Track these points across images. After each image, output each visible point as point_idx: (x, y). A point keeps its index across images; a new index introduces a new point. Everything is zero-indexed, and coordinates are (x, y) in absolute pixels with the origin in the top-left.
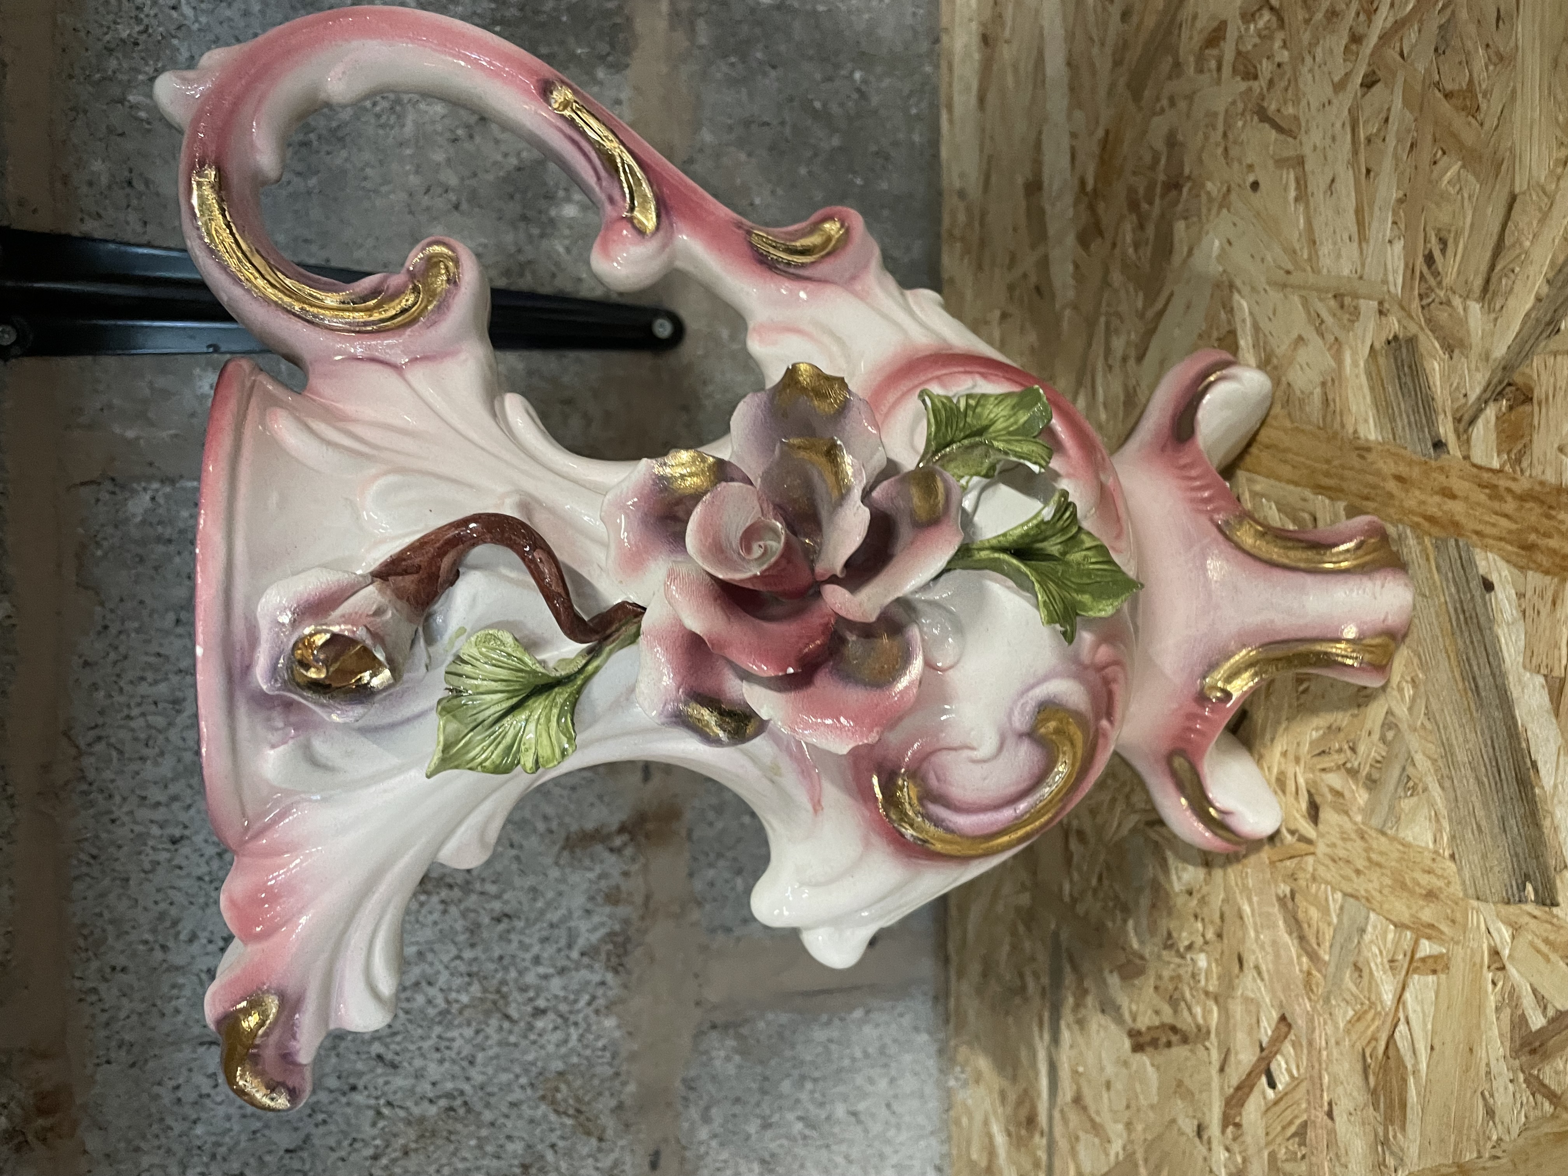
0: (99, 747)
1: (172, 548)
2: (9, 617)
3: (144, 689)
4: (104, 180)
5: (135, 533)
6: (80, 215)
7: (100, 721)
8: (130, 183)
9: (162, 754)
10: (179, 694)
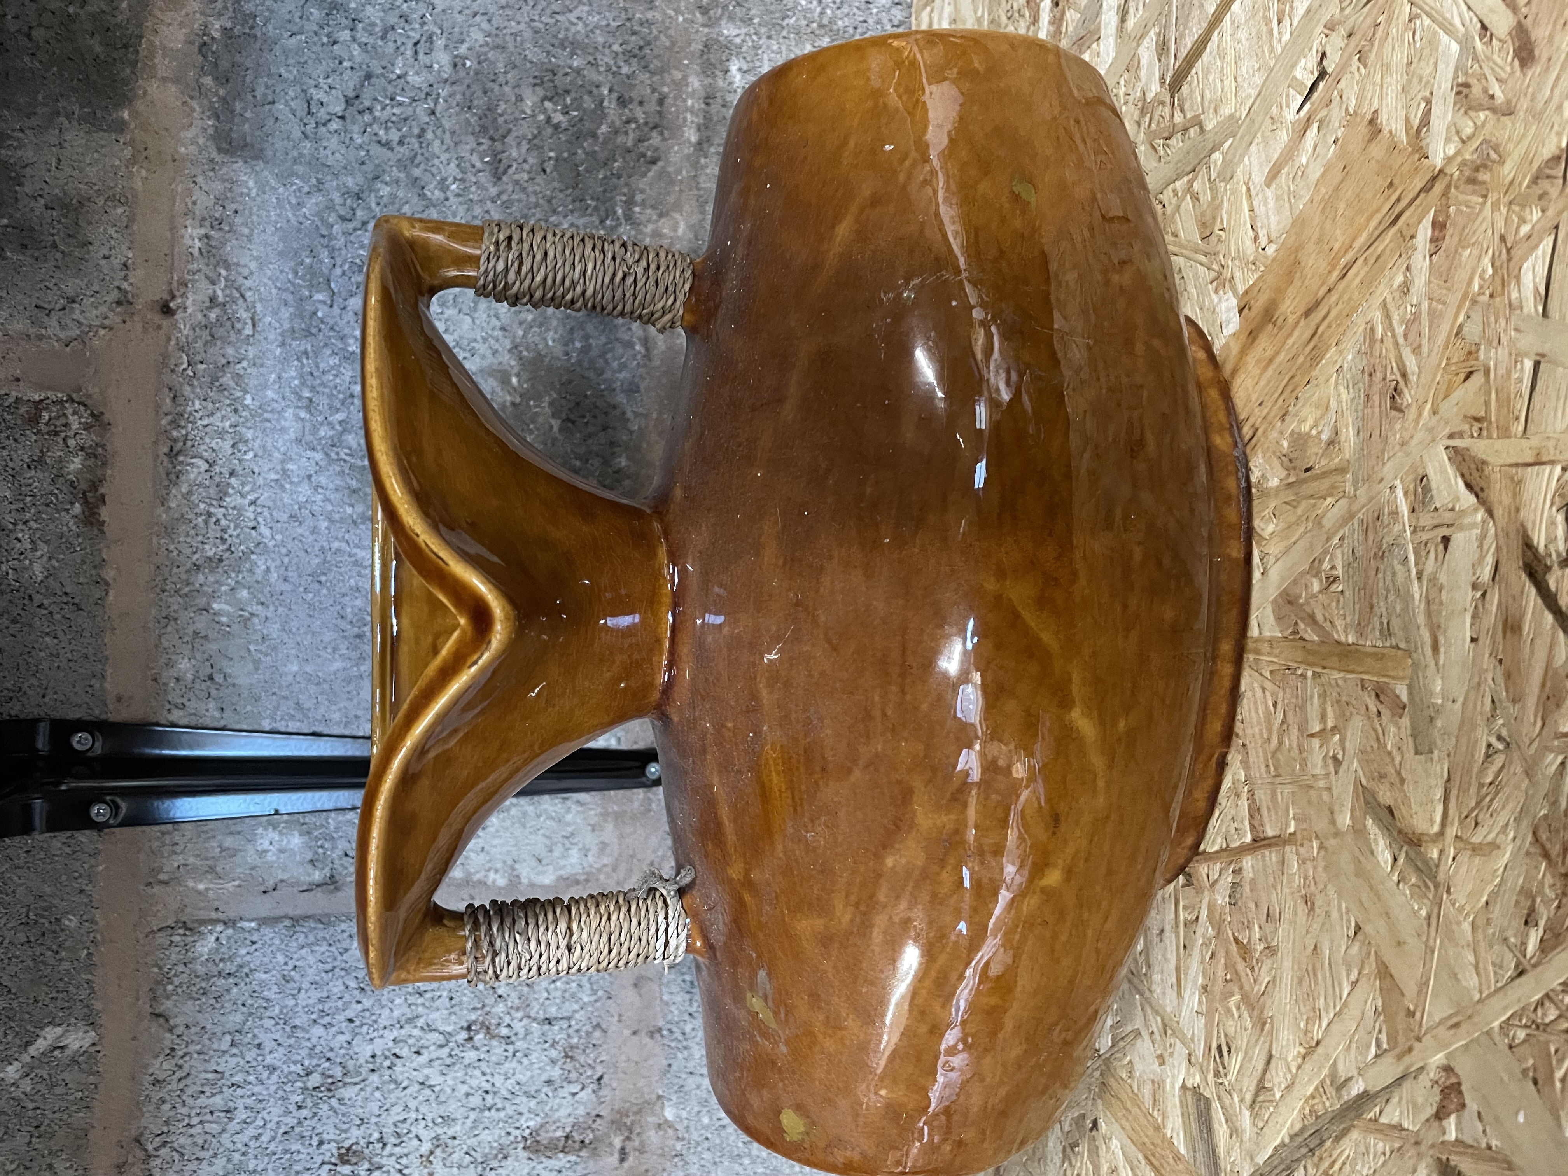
0: (163, 1152)
1: (231, 980)
2: (94, 1044)
3: (202, 1100)
4: (190, 677)
5: (200, 969)
6: (168, 706)
7: (165, 1129)
8: (211, 678)
9: (215, 1155)
10: (231, 1104)
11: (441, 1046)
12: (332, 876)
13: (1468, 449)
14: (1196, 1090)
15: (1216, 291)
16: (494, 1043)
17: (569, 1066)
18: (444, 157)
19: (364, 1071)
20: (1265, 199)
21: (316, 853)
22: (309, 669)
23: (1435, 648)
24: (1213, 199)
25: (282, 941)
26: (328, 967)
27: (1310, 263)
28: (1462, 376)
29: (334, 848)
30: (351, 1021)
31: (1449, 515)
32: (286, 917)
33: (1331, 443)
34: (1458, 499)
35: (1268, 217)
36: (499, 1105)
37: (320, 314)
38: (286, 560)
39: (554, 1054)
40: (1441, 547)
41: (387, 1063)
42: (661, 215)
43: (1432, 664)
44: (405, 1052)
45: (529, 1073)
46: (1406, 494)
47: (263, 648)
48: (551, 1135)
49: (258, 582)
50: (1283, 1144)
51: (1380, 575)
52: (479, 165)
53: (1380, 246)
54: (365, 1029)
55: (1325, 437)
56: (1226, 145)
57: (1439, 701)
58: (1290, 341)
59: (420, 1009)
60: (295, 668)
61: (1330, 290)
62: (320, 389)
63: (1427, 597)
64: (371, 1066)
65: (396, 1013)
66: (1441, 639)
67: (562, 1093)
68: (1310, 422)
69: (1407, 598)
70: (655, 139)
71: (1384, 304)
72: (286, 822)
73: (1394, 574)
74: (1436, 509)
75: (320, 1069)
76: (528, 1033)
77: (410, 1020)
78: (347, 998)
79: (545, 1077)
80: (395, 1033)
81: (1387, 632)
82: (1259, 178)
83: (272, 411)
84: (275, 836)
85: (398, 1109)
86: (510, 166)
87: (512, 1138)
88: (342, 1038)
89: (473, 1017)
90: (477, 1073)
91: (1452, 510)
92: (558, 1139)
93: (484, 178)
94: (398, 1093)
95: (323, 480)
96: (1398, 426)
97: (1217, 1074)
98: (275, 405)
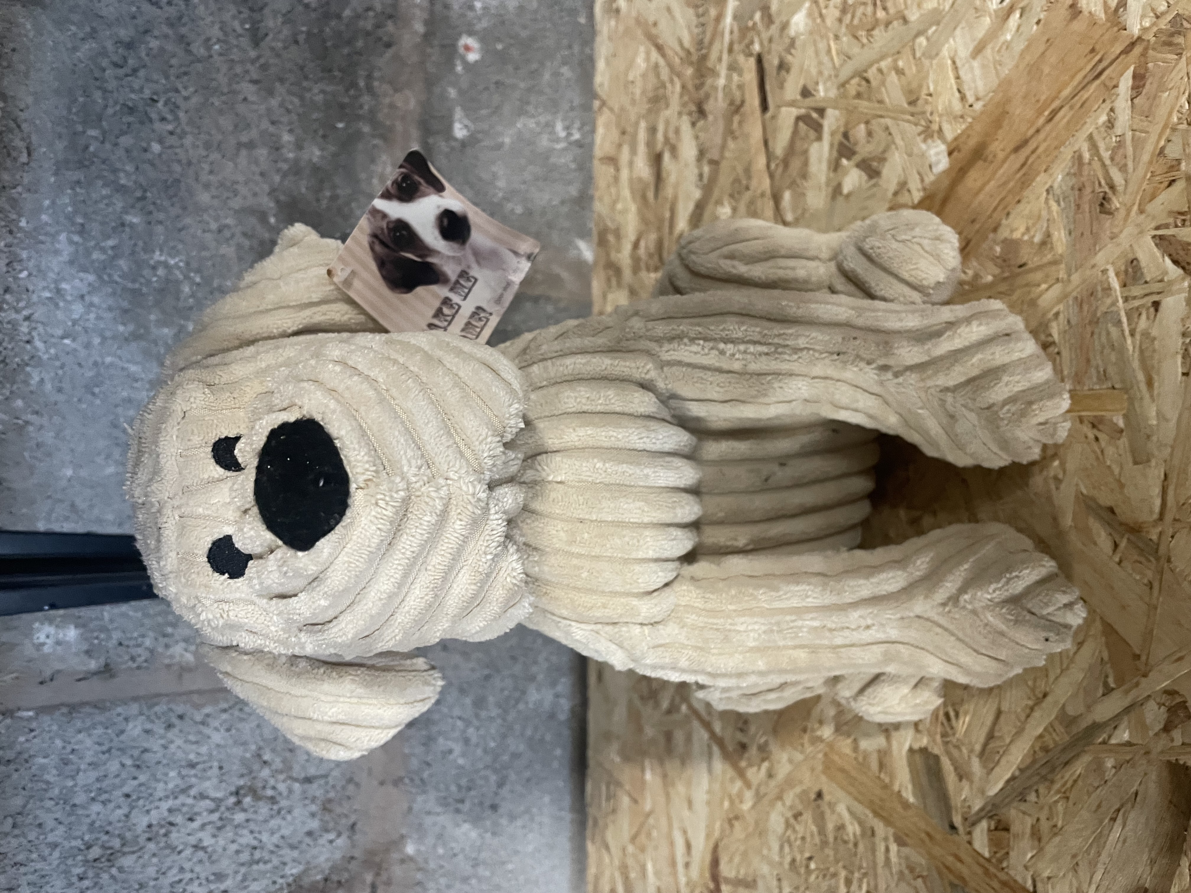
11: (212, 811)
12: (107, 665)
13: (1174, 236)
14: (924, 751)
15: (925, 141)
16: (261, 803)
17: (327, 817)
18: (209, 19)
19: (142, 840)
20: (972, 68)
21: (92, 644)
22: (83, 473)
23: (1150, 383)
24: (919, 71)
25: (60, 727)
26: (104, 748)
27: (1018, 112)
28: (1167, 183)
29: (110, 638)
30: (127, 796)
31: (1160, 285)
32: (62, 705)
33: (1043, 243)
34: (1166, 273)
35: (974, 81)
36: (267, 858)
37: (92, 149)
38: (60, 372)
39: (314, 808)
40: (1152, 310)
41: (163, 831)
42: (396, 90)
43: (1147, 396)
44: (179, 819)
45: (291, 828)
46: (1117, 274)
47: (39, 454)
48: (313, 879)
49: (32, 392)
50: (1013, 778)
51: (1095, 337)
52: (239, 30)
53: (1085, 95)
54: (141, 802)
55: (1037, 239)
56: (930, 32)
57: (1155, 422)
58: (1001, 171)
59: (193, 780)
60: (69, 472)
61: (1038, 131)
62: (93, 216)
63: (1140, 347)
64: (147, 835)
65: (171, 786)
66: (1155, 377)
67: (322, 841)
68: (1022, 229)
69: (1121, 351)
70: (390, 27)
71: (1090, 137)
72: (61, 616)
73: (1108, 333)
74: (1146, 282)
75: (100, 842)
76: (290, 791)
77: (184, 791)
78: (124, 775)
79: (306, 829)
80: (170, 803)
81: (1104, 376)
82: (963, 53)
83: (46, 234)
84: (51, 630)
85: (175, 871)
86: (267, 35)
87: (277, 886)
88: (120, 812)
89: (241, 782)
90: (245, 832)
91: (1161, 281)
92: (318, 882)
93: (245, 42)
94: (175, 857)
95: (96, 300)
96: (1108, 224)
97: (944, 735)
98: (48, 228)
